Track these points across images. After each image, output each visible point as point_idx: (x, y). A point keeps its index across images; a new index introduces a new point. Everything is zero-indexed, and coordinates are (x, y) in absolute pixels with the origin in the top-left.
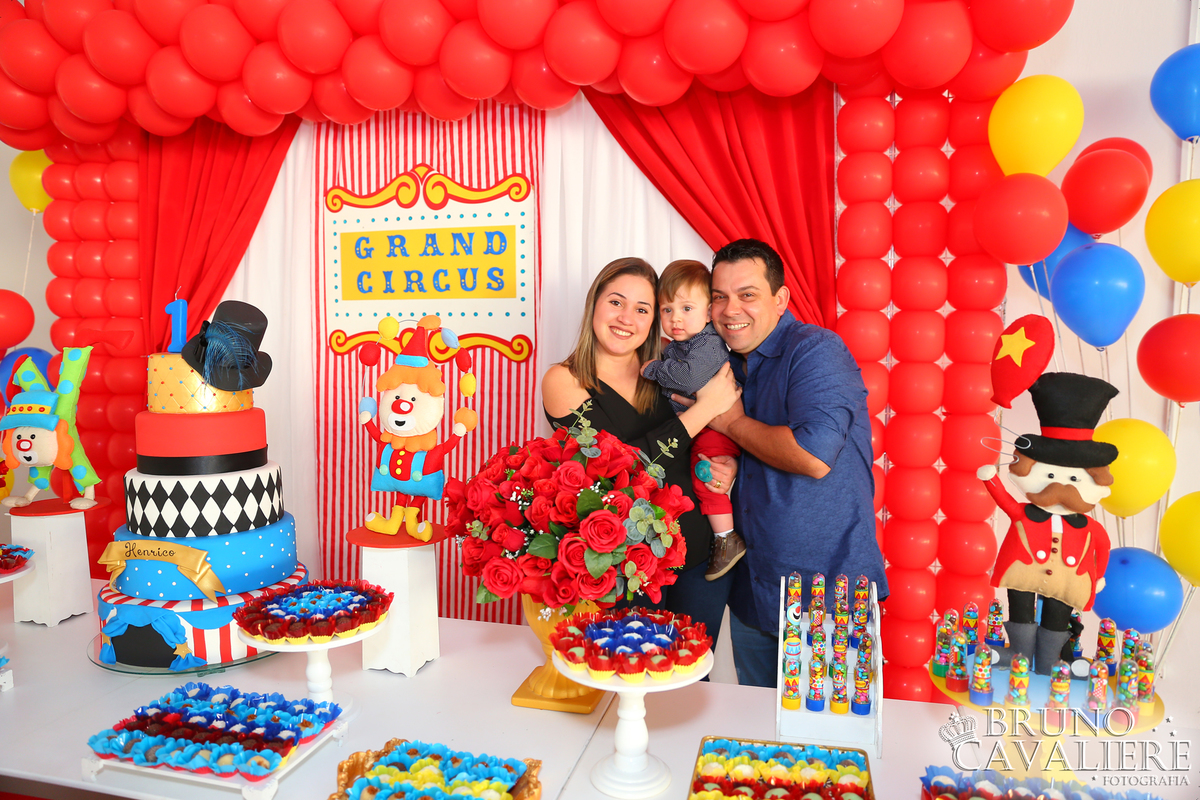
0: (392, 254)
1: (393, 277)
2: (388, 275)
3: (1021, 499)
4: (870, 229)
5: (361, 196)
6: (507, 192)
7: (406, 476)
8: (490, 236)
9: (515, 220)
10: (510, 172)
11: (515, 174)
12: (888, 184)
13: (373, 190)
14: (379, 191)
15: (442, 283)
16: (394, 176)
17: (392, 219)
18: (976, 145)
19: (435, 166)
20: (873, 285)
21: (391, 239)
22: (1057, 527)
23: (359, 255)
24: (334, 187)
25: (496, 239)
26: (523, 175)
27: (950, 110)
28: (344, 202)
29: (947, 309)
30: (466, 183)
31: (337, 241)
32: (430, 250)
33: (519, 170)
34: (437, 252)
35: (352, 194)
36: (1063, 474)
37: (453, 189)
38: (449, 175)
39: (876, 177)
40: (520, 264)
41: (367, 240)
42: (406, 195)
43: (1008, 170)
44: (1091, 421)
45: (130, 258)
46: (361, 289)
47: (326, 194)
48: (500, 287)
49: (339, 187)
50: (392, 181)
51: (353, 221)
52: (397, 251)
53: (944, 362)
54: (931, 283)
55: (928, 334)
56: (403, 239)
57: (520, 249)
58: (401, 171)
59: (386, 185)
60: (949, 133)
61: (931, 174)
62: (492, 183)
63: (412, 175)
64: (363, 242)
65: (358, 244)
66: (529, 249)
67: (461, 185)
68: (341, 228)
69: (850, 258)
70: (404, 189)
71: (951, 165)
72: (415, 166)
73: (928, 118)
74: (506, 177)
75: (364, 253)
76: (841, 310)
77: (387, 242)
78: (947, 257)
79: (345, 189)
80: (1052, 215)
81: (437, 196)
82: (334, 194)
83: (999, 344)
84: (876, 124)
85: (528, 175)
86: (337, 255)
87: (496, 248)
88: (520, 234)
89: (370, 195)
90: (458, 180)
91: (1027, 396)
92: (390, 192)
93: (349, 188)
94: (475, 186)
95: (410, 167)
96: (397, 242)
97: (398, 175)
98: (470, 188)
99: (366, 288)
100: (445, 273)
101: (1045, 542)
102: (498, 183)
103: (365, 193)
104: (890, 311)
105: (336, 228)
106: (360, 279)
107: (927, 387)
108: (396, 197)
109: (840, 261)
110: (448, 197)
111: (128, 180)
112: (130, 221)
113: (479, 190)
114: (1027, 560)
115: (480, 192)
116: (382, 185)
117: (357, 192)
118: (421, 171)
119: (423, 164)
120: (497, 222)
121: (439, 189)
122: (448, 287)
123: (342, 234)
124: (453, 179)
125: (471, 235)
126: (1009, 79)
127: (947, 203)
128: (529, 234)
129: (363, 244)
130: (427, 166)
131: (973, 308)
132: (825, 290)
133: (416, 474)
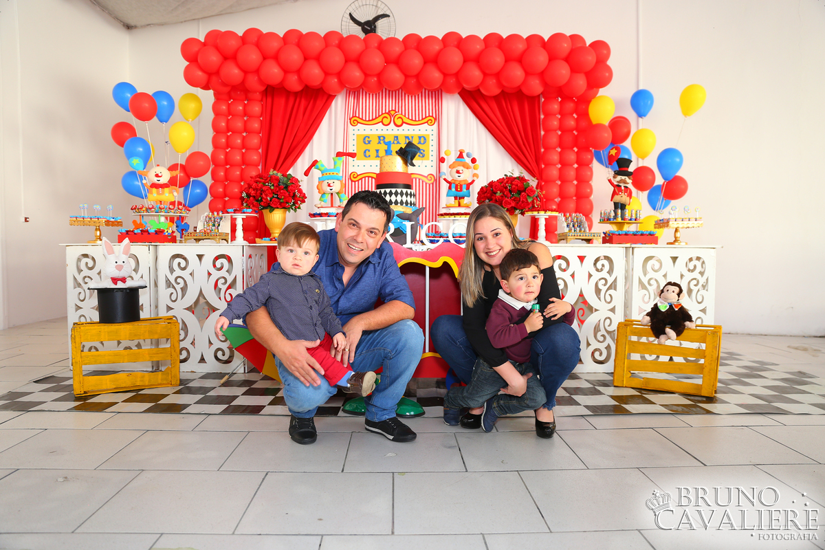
0: (379, 143)
1: (379, 152)
2: (377, 151)
3: (615, 183)
4: (553, 140)
5: (365, 120)
6: (427, 122)
7: (461, 190)
8: (420, 138)
9: (429, 132)
10: (427, 115)
11: (429, 116)
12: (558, 126)
13: (371, 119)
14: (373, 119)
16: (380, 114)
17: (380, 130)
18: (584, 115)
19: (397, 110)
20: (555, 157)
21: (379, 137)
22: (623, 188)
23: (365, 143)
24: (353, 117)
25: (422, 139)
26: (432, 116)
27: (577, 104)
28: (358, 122)
29: (576, 166)
30: (410, 118)
31: (355, 137)
32: (395, 142)
33: (431, 115)
34: (398, 143)
35: (362, 119)
36: (623, 178)
37: (406, 120)
38: (403, 114)
39: (556, 123)
40: (431, 148)
41: (369, 138)
42: (386, 121)
43: (594, 122)
44: (628, 167)
45: (256, 141)
46: (365, 156)
47: (350, 119)
48: (423, 156)
49: (356, 116)
50: (379, 116)
51: (362, 130)
52: (382, 142)
53: (575, 182)
54: (572, 157)
55: (571, 174)
56: (384, 138)
57: (431, 143)
58: (384, 112)
59: (376, 118)
60: (576, 111)
61: (571, 123)
62: (421, 119)
63: (389, 113)
64: (367, 138)
65: (364, 139)
66: (435, 143)
67: (408, 118)
68: (356, 132)
69: (546, 149)
70: (385, 119)
71: (577, 120)
72: (389, 111)
73: (570, 106)
74: (426, 117)
75: (367, 142)
76: (543, 166)
77: (378, 138)
78: (576, 149)
79: (359, 117)
80: (608, 135)
81: (399, 122)
82: (354, 120)
83: (610, 152)
84: (555, 107)
85: (434, 116)
86: (355, 142)
87: (422, 142)
88: (431, 137)
89: (369, 120)
90: (407, 116)
91: (615, 162)
92: (379, 119)
93: (361, 117)
94: (414, 119)
95: (387, 111)
96: (382, 138)
97: (382, 114)
98: (412, 120)
99: (367, 155)
101: (621, 191)
102: (423, 119)
103: (367, 119)
104: (559, 166)
105: (354, 132)
106: (365, 152)
107: (571, 189)
108: (382, 122)
109: (542, 150)
110: (403, 122)
111: (256, 108)
112: (256, 125)
113: (415, 121)
114: (618, 195)
115: (416, 122)
116: (374, 117)
117: (364, 119)
118: (393, 113)
119: (392, 110)
120: (422, 133)
121: (400, 119)
123: (357, 135)
124: (405, 116)
125: (412, 137)
126: (594, 96)
127: (575, 132)
128: (435, 138)
129: (367, 139)
130: (395, 111)
131: (584, 165)
132: (538, 159)
133: (464, 190)
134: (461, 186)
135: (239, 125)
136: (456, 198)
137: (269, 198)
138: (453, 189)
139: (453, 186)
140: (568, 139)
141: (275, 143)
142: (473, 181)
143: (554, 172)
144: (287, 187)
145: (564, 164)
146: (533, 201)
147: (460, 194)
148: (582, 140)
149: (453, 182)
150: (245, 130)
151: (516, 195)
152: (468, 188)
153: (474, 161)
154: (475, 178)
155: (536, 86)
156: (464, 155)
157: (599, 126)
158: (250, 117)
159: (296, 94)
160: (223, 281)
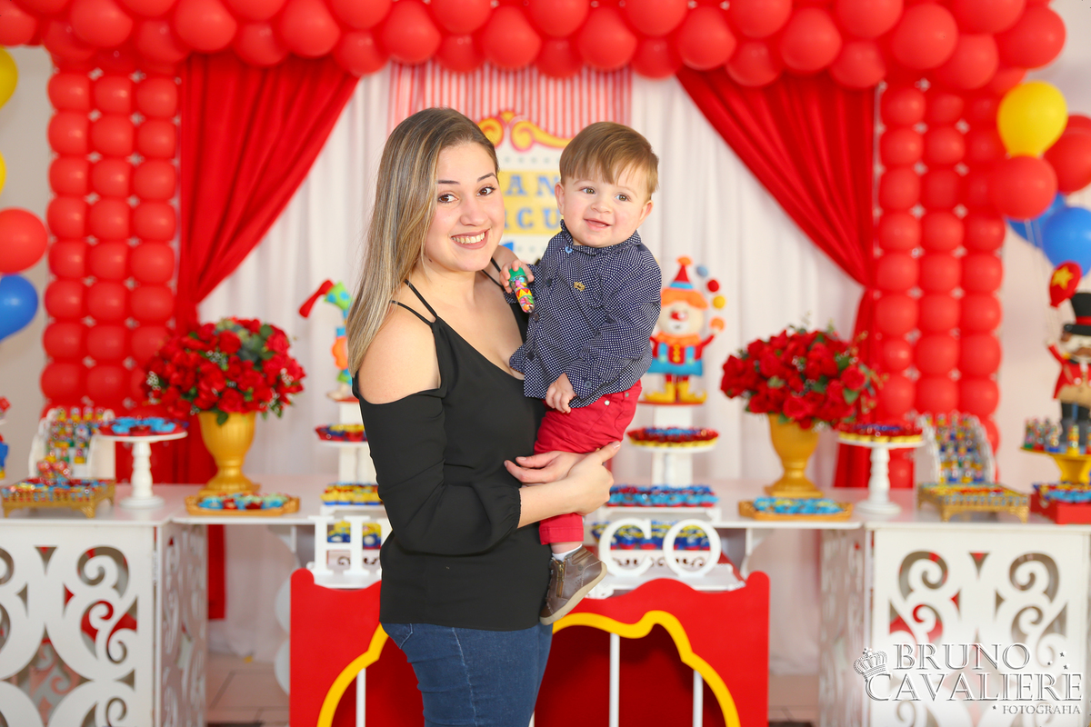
3: (1066, 356)
4: (905, 188)
7: (682, 361)
12: (919, 152)
15: (526, 218)
18: (986, 125)
19: (518, 111)
20: (906, 232)
22: (1084, 369)
27: (969, 100)
29: (960, 252)
30: (551, 130)
32: (515, 190)
34: (521, 192)
37: (540, 135)
38: (534, 117)
39: (912, 147)
45: (164, 178)
53: (958, 293)
54: (950, 231)
55: (948, 271)
60: (966, 115)
61: (952, 147)
67: (547, 130)
69: (886, 211)
71: (968, 139)
73: (951, 104)
76: (877, 252)
78: (961, 211)
81: (523, 140)
84: (913, 106)
90: (543, 127)
98: (555, 135)
100: (529, 211)
101: (1079, 375)
104: (919, 253)
107: (947, 313)
109: (877, 212)
110: (534, 142)
111: (163, 97)
114: (1071, 383)
118: (507, 117)
119: (507, 109)
121: (526, 133)
122: (531, 225)
126: (1014, 84)
127: (962, 169)
130: (513, 111)
131: (981, 251)
132: (868, 233)
133: (690, 360)
134: (682, 351)
135: (119, 136)
136: (668, 378)
137: (215, 391)
138: (663, 358)
139: (663, 350)
140: (943, 187)
141: (212, 185)
142: (710, 339)
143: (904, 269)
144: (260, 362)
145: (932, 249)
146: (858, 404)
147: (681, 369)
148: (980, 188)
149: (661, 339)
150: (136, 147)
151: (818, 388)
152: (698, 355)
153: (713, 286)
154: (716, 331)
155: (867, 67)
156: (690, 272)
157: (1022, 161)
158: (149, 118)
159: (265, 70)
160: (103, 610)
